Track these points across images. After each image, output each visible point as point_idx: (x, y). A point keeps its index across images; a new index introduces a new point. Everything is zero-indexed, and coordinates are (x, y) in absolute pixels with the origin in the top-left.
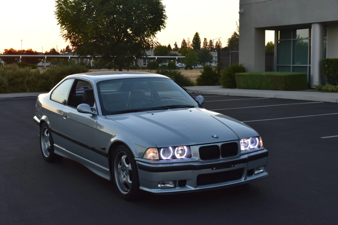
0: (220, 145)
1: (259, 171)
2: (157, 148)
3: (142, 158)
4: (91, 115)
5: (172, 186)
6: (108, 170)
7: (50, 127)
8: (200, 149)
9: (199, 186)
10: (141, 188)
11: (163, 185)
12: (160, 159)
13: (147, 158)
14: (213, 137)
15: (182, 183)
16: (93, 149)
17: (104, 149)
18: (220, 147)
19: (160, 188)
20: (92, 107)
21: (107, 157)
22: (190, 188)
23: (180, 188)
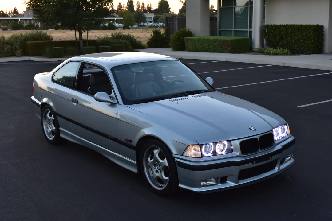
0: (258, 137)
1: (288, 158)
2: (199, 145)
3: (182, 155)
4: (109, 103)
5: (214, 183)
6: (135, 162)
7: (55, 110)
8: (241, 143)
9: (240, 181)
10: (180, 185)
11: (205, 183)
12: (203, 156)
13: (187, 155)
14: (250, 129)
15: (223, 180)
16: (115, 140)
17: (131, 141)
18: (259, 139)
19: (202, 186)
20: (110, 95)
21: (135, 150)
22: (231, 184)
23: (221, 184)
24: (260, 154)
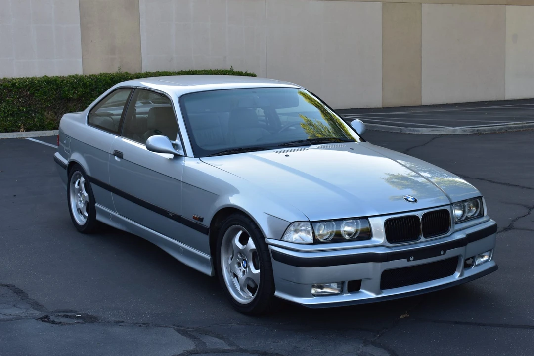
0: (420, 214)
1: (482, 259)
2: (309, 221)
3: (281, 240)
4: (172, 156)
5: (336, 292)
6: (208, 257)
8: (387, 223)
9: (384, 291)
10: (277, 293)
11: (320, 290)
12: (316, 242)
13: (289, 240)
14: (406, 199)
15: (354, 286)
16: (178, 218)
17: (201, 219)
18: (421, 218)
19: (314, 295)
20: (173, 142)
21: (208, 235)
22: (367, 294)
23: (349, 294)
24: (423, 243)
